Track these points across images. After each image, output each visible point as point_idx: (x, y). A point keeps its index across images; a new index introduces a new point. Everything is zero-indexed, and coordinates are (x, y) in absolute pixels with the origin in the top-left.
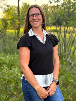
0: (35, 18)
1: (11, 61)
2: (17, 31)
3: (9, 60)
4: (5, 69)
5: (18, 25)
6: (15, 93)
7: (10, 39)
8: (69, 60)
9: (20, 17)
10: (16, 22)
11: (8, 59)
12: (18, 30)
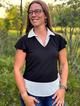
0: (34, 15)
1: (12, 64)
2: (19, 32)
4: (6, 73)
5: (21, 25)
6: (15, 99)
8: (75, 64)
9: (22, 17)
10: (18, 22)
11: (9, 61)
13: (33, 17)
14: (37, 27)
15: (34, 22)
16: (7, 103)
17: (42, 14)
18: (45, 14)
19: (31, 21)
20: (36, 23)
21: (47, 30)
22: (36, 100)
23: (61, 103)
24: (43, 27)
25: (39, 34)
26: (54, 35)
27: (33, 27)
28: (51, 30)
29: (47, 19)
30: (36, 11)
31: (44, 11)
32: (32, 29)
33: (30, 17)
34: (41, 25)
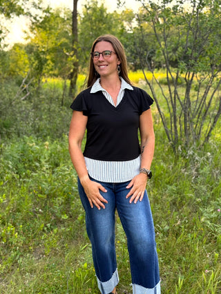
0: (101, 58)
1: (53, 155)
2: (68, 82)
3: (49, 152)
4: (44, 168)
5: (73, 67)
6: (65, 217)
7: (51, 103)
8: (194, 154)
9: (77, 45)
10: (67, 56)
11: (48, 150)
12: (73, 79)
13: (99, 62)
14: (106, 76)
15: (101, 70)
16: (49, 225)
17: (113, 58)
18: (118, 57)
19: (97, 68)
20: (104, 70)
21: (121, 81)
22: (102, 188)
23: (139, 194)
24: (114, 77)
25: (107, 87)
26: (132, 89)
27: (99, 76)
28: (128, 82)
29: (120, 65)
30: (104, 53)
31: (116, 53)
32: (98, 80)
33: (95, 62)
34: (111, 74)
